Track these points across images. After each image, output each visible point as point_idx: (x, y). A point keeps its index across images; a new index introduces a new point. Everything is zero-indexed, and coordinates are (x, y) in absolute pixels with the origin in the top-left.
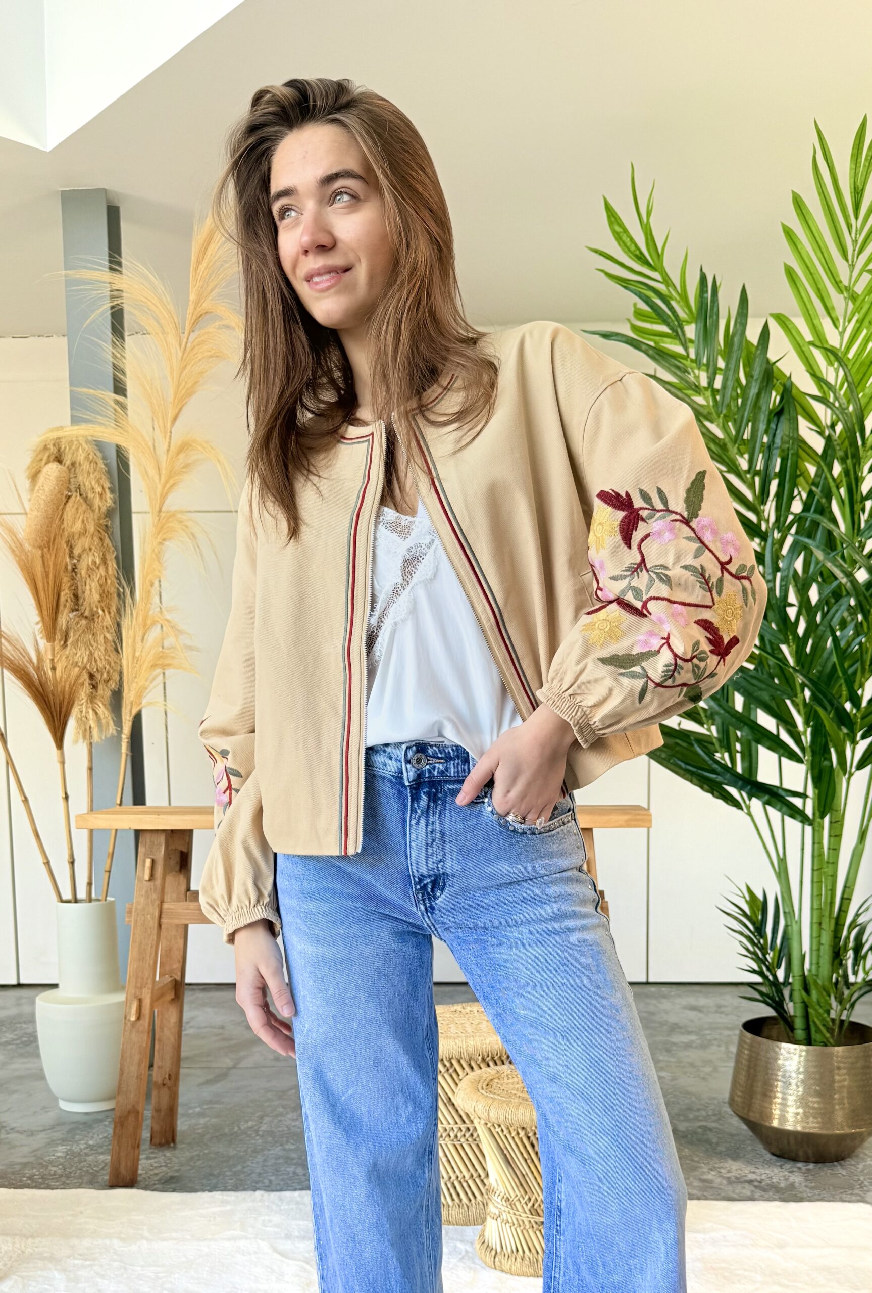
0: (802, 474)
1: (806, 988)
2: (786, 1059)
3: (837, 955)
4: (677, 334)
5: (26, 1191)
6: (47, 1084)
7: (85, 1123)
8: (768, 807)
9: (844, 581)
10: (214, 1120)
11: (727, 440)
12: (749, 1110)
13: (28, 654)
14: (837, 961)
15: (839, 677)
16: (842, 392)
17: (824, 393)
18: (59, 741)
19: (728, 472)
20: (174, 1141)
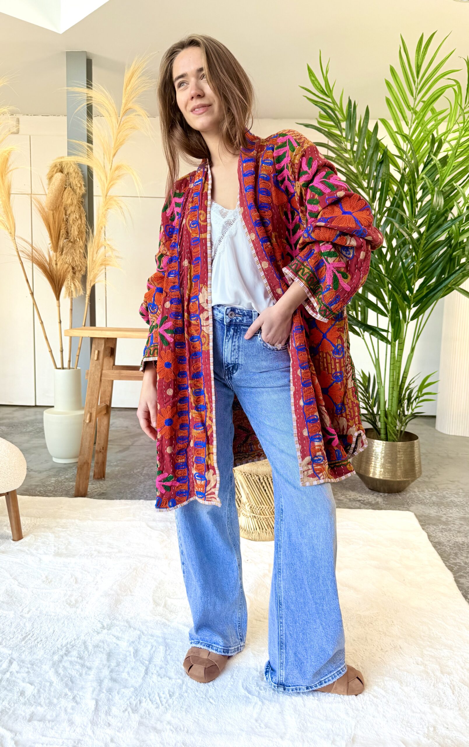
0: (391, 190)
1: (386, 416)
2: (376, 447)
3: (400, 402)
4: (338, 125)
5: (37, 497)
6: (48, 450)
7: (64, 468)
8: (372, 336)
9: (407, 237)
10: (122, 468)
11: (358, 174)
12: (360, 469)
13: (45, 258)
14: (400, 404)
15: (404, 280)
16: (409, 155)
17: (401, 154)
18: (58, 297)
19: (358, 187)
20: (104, 477)
